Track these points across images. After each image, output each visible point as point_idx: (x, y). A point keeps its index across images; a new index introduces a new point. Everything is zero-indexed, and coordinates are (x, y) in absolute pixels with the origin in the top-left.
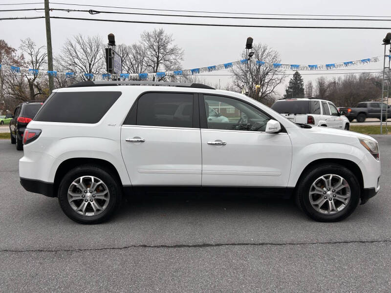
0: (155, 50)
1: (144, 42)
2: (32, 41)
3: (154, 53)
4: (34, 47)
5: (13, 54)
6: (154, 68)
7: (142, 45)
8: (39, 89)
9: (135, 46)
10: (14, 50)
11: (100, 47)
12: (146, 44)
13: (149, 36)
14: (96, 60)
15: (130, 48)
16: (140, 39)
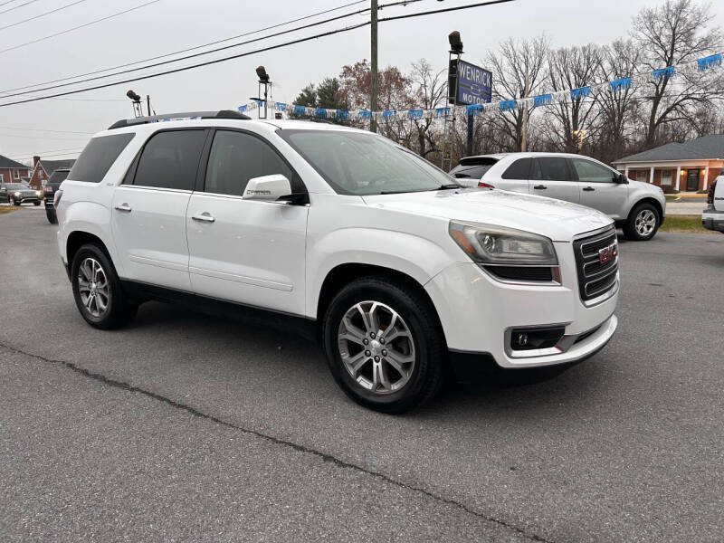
0: (662, 47)
1: (640, 33)
2: (427, 62)
3: (661, 52)
4: (430, 72)
5: (407, 88)
6: (657, 87)
7: (633, 40)
8: (432, 144)
9: (618, 46)
10: (409, 82)
11: (545, 57)
12: (644, 36)
13: (651, 18)
14: (536, 83)
15: (605, 49)
16: (631, 28)
